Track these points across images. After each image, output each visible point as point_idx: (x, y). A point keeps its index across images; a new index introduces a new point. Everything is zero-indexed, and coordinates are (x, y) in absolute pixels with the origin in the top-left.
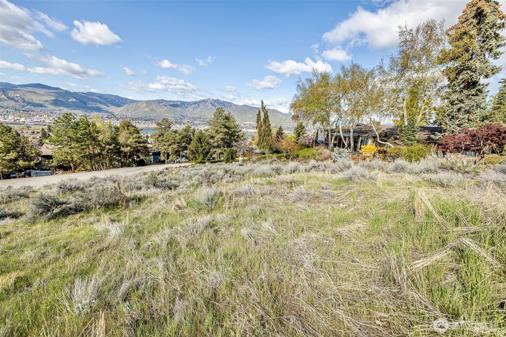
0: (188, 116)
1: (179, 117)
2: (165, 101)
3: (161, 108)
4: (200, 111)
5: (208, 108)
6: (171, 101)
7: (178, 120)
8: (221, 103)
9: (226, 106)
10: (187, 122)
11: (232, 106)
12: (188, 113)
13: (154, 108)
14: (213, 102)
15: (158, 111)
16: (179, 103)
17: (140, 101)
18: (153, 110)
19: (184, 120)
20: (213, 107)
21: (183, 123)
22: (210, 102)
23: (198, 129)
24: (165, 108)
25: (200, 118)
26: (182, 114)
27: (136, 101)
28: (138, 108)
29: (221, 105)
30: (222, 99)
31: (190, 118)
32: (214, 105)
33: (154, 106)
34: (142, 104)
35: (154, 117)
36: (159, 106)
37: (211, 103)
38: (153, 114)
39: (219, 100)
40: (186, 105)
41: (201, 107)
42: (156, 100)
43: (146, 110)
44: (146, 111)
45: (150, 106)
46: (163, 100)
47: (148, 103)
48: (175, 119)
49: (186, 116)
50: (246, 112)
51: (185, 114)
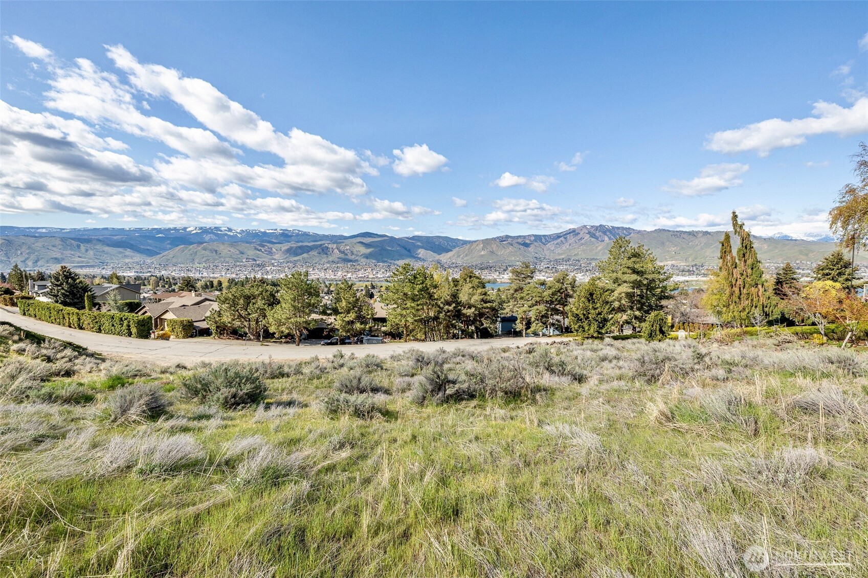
0: (547, 257)
1: (532, 260)
2: (510, 237)
3: (504, 248)
4: (568, 249)
5: (583, 241)
6: (520, 236)
8: (609, 230)
10: (545, 268)
11: (632, 235)
12: (547, 253)
13: (494, 249)
14: (592, 230)
15: (499, 253)
16: (532, 239)
17: (475, 242)
18: (492, 252)
19: (540, 264)
20: (593, 239)
21: (539, 270)
22: (587, 232)
24: (511, 248)
25: (569, 260)
26: (537, 255)
27: (470, 242)
28: (472, 251)
29: (608, 233)
30: (609, 224)
31: (550, 261)
32: (594, 235)
33: (494, 247)
34: (478, 245)
35: (494, 262)
36: (501, 246)
37: (589, 233)
38: (493, 259)
39: (604, 226)
40: (543, 240)
41: (570, 241)
42: (498, 238)
43: (483, 253)
44: (482, 256)
45: (488, 247)
46: (507, 237)
47: (487, 242)
49: (544, 258)
50: (663, 243)
51: (542, 255)
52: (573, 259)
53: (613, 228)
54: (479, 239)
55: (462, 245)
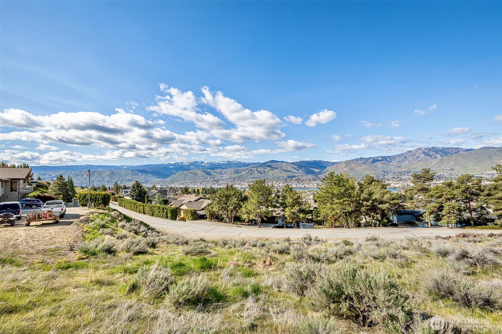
0: (392, 171)
1: (381, 173)
2: (364, 158)
3: (360, 166)
4: (408, 164)
5: (419, 159)
6: (371, 158)
7: (380, 176)
8: (441, 151)
9: (450, 153)
10: (392, 178)
11: (460, 153)
12: (392, 168)
13: (353, 166)
14: (426, 151)
15: (357, 169)
16: (380, 159)
17: (340, 162)
18: (352, 169)
19: (388, 176)
20: (427, 157)
21: (387, 180)
22: (422, 152)
23: (408, 185)
24: (365, 166)
25: (410, 172)
26: (385, 170)
27: (336, 163)
28: (338, 168)
29: (440, 152)
30: (440, 146)
31: (395, 173)
32: (428, 154)
33: (353, 165)
34: (341, 164)
35: (354, 175)
36: (358, 165)
37: (424, 153)
38: (353, 173)
39: (436, 148)
40: (389, 160)
41: (409, 159)
42: (355, 159)
43: (345, 169)
44: (345, 171)
45: (349, 166)
46: (362, 159)
47: (347, 163)
48: (376, 176)
49: (390, 171)
50: (491, 157)
51: (388, 169)
52: (413, 171)
53: (444, 148)
54: (342, 161)
55: (331, 165)
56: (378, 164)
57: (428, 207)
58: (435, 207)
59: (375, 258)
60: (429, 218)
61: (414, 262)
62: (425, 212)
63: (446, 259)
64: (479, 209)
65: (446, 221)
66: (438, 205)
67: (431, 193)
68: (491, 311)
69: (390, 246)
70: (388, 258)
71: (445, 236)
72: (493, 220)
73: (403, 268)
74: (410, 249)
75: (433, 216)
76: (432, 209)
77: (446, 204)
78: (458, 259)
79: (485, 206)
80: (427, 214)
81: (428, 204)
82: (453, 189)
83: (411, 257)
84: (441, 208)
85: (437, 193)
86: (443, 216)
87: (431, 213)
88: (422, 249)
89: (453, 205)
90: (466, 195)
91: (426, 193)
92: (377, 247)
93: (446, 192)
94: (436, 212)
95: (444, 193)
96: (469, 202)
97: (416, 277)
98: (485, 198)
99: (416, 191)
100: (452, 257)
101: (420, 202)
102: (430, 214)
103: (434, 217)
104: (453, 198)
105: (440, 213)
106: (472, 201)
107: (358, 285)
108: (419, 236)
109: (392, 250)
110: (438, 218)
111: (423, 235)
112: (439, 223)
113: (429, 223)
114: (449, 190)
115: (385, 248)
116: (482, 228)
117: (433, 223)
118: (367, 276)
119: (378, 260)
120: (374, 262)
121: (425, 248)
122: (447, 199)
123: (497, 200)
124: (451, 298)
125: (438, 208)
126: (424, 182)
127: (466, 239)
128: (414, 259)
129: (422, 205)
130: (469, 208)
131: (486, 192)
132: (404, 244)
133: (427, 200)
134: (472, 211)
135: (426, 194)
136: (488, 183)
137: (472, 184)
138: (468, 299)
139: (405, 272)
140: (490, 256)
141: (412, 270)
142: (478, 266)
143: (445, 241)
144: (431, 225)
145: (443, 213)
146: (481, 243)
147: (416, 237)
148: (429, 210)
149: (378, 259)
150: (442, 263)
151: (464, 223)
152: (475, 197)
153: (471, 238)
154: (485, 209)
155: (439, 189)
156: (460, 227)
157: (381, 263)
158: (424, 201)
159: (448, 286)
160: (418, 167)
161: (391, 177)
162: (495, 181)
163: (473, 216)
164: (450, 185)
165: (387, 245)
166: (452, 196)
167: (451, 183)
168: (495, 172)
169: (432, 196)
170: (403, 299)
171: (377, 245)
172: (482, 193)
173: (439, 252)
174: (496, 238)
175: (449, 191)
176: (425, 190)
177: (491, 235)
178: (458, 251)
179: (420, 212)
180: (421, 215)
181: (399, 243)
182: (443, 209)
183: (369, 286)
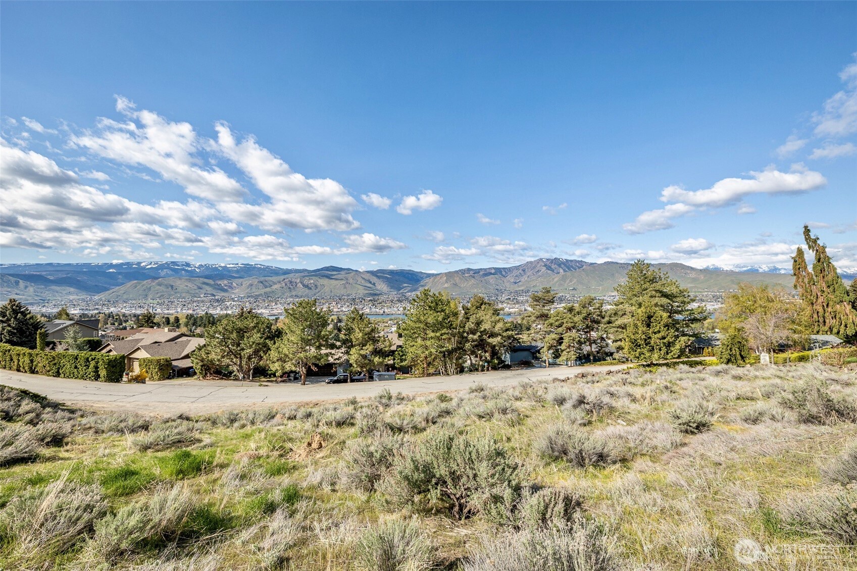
0: (507, 289)
1: (494, 292)
2: (472, 270)
3: (467, 280)
4: (526, 281)
5: (540, 273)
6: (481, 269)
7: (491, 297)
8: (563, 263)
9: (573, 268)
10: (507, 299)
11: (584, 267)
12: (507, 285)
13: (457, 281)
14: (548, 263)
15: (462, 286)
16: (493, 271)
17: (438, 274)
18: (456, 285)
19: (502, 296)
20: (549, 272)
21: (501, 302)
22: (543, 264)
23: (525, 310)
24: (473, 281)
25: (528, 291)
26: (498, 287)
27: (433, 275)
28: (435, 284)
29: (563, 266)
31: (511, 292)
32: (550, 267)
33: (457, 279)
34: (441, 278)
35: (457, 295)
36: (464, 279)
37: (545, 265)
38: (456, 291)
39: (559, 259)
40: (504, 273)
41: (528, 274)
42: (460, 271)
43: (446, 285)
44: (446, 288)
45: (451, 280)
46: (469, 270)
47: (450, 275)
48: (487, 297)
49: (505, 290)
50: (613, 275)
51: (502, 286)
52: (532, 290)
53: (567, 260)
54: (443, 272)
55: (426, 277)
56: (491, 279)
57: (546, 340)
58: (555, 339)
59: (480, 417)
60: (547, 355)
61: (527, 417)
62: (543, 347)
63: (563, 408)
64: (599, 341)
65: (565, 358)
66: (557, 337)
67: (551, 321)
68: (604, 467)
69: (500, 397)
70: (496, 415)
71: (562, 378)
72: (612, 354)
73: (514, 426)
74: (524, 400)
75: (551, 351)
76: (551, 342)
77: (566, 335)
78: (575, 407)
79: (605, 336)
80: (545, 349)
81: (547, 336)
82: (575, 315)
83: (523, 410)
84: (560, 341)
85: (557, 320)
86: (562, 351)
87: (549, 348)
88: (537, 398)
89: (573, 336)
90: (587, 322)
91: (545, 320)
92: (483, 400)
93: (566, 320)
94: (555, 346)
95: (565, 321)
96: (589, 332)
97: (529, 437)
98: (605, 326)
99: (534, 319)
100: (568, 405)
101: (538, 333)
102: (549, 350)
103: (553, 353)
104: (573, 327)
105: (559, 347)
106: (592, 330)
107: (455, 460)
108: (534, 379)
109: (501, 403)
110: (557, 355)
111: (539, 379)
112: (558, 361)
113: (547, 362)
114: (570, 316)
115: (494, 401)
116: (601, 365)
117: (551, 360)
118: (467, 445)
119: (484, 419)
120: (478, 422)
121: (540, 396)
122: (567, 328)
123: (616, 329)
124: (565, 459)
125: (557, 341)
126: (544, 306)
127: (585, 379)
128: (528, 413)
129: (541, 337)
130: (589, 340)
131: (607, 319)
132: (517, 393)
133: (546, 330)
134: (592, 343)
135: (546, 323)
136: (609, 307)
137: (594, 309)
138: (582, 457)
139: (515, 432)
140: (606, 399)
141: (524, 428)
142: (594, 412)
143: (562, 384)
144: (549, 364)
145: (563, 347)
146: (599, 384)
147: (531, 382)
148: (548, 344)
149: (483, 417)
150: (558, 413)
151: (584, 359)
152: (596, 326)
153: (590, 378)
154: (605, 340)
155: (559, 315)
156: (580, 365)
157: (487, 423)
158: (543, 331)
159: (562, 443)
160: (538, 285)
161: (506, 297)
162: (616, 305)
163: (593, 350)
164: (571, 310)
165: (496, 396)
166: (573, 325)
167: (573, 306)
168: (615, 293)
169: (551, 325)
170: (511, 470)
171: (484, 398)
172: (603, 320)
173: (555, 400)
174: (613, 376)
175: (570, 318)
176: (544, 316)
177: (609, 373)
178: (575, 397)
179: (537, 347)
180: (539, 352)
181: (511, 392)
182: (562, 342)
183: (469, 459)
